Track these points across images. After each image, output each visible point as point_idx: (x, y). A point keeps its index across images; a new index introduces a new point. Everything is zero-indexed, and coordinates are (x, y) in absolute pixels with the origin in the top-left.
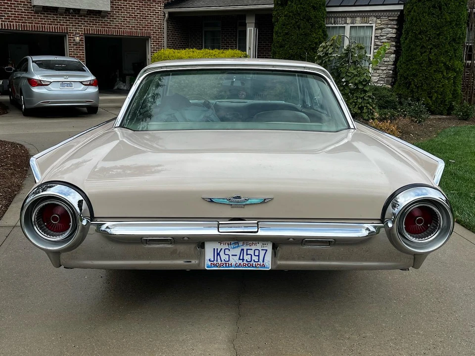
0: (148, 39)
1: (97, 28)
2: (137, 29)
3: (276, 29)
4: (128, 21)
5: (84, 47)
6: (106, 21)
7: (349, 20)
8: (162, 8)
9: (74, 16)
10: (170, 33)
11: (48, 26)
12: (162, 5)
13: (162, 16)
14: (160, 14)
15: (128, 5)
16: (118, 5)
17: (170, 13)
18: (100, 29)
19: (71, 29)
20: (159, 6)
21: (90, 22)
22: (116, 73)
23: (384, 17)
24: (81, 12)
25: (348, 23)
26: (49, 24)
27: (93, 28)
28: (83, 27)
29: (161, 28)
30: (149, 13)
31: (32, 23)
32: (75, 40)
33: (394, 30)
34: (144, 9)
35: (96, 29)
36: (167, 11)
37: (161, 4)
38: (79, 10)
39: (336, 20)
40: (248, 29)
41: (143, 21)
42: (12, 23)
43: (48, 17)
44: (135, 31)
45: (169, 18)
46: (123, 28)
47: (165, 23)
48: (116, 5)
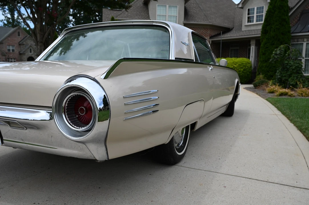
3: (262, 45)
7: (305, 40)
17: (212, 41)
36: (211, 40)
39: (298, 40)
40: (252, 47)
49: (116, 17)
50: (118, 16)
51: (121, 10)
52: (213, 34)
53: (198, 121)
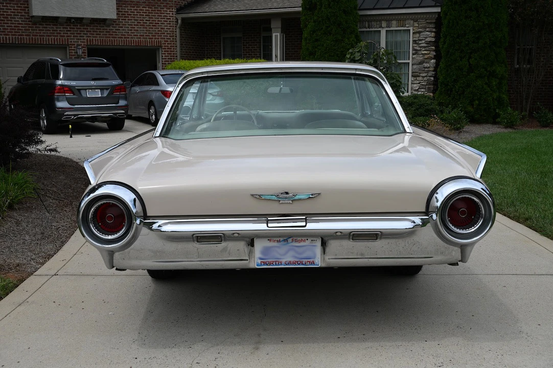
0: (159, 49)
1: (102, 39)
2: (147, 38)
3: (305, 35)
4: (136, 29)
6: (112, 30)
7: (384, 24)
8: (174, 13)
9: (75, 26)
10: (184, 41)
11: (47, 38)
12: (174, 10)
13: (174, 23)
14: (171, 20)
15: (135, 11)
16: (124, 12)
18: (104, 39)
19: (73, 41)
20: (171, 11)
21: (93, 32)
23: (421, 20)
24: (84, 21)
25: (383, 26)
26: (49, 36)
27: (97, 39)
28: (85, 37)
29: (173, 36)
30: (160, 20)
31: (30, 35)
32: (77, 52)
33: (433, 33)
34: (154, 16)
35: (100, 40)
36: (180, 17)
37: (172, 9)
38: (81, 19)
39: (370, 24)
40: (274, 35)
41: (152, 28)
42: (7, 37)
43: (47, 28)
44: (144, 40)
45: (182, 25)
46: (130, 37)
47: (178, 30)
48: (122, 12)
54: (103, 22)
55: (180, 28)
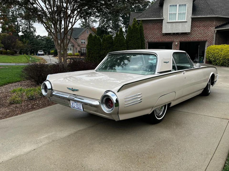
0: (206, 42)
1: (185, 39)
2: (202, 38)
4: (198, 35)
5: (179, 46)
6: (189, 36)
9: (176, 35)
10: (217, 38)
11: (167, 39)
12: (214, 28)
14: (213, 31)
15: (198, 29)
16: (194, 30)
17: (217, 31)
19: (175, 40)
21: (182, 37)
22: (196, 55)
24: (179, 34)
27: (183, 39)
28: (179, 39)
29: (213, 37)
30: (208, 31)
31: (161, 39)
32: (176, 44)
34: (205, 30)
38: (178, 33)
41: (204, 35)
43: (167, 36)
44: (200, 39)
46: (195, 38)
47: (215, 35)
49: (137, 18)
50: (139, 17)
51: (142, 12)
52: (219, 24)
53: (172, 102)
54: (186, 34)
55: (216, 34)
